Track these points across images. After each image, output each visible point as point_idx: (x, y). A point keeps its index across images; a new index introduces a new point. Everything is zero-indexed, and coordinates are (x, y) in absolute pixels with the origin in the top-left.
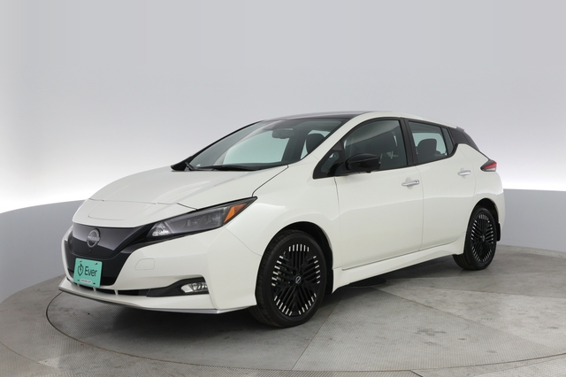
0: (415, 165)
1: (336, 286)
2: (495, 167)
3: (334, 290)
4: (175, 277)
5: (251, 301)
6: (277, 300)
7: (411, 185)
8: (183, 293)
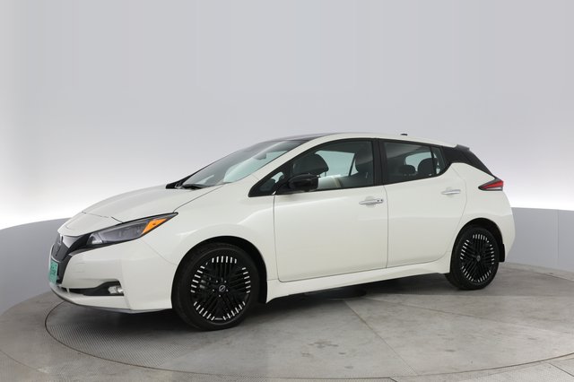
0: (383, 184)
1: (270, 297)
2: (502, 186)
3: (268, 301)
4: (101, 280)
5: (167, 304)
6: (197, 305)
7: (371, 203)
8: (108, 294)
